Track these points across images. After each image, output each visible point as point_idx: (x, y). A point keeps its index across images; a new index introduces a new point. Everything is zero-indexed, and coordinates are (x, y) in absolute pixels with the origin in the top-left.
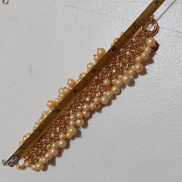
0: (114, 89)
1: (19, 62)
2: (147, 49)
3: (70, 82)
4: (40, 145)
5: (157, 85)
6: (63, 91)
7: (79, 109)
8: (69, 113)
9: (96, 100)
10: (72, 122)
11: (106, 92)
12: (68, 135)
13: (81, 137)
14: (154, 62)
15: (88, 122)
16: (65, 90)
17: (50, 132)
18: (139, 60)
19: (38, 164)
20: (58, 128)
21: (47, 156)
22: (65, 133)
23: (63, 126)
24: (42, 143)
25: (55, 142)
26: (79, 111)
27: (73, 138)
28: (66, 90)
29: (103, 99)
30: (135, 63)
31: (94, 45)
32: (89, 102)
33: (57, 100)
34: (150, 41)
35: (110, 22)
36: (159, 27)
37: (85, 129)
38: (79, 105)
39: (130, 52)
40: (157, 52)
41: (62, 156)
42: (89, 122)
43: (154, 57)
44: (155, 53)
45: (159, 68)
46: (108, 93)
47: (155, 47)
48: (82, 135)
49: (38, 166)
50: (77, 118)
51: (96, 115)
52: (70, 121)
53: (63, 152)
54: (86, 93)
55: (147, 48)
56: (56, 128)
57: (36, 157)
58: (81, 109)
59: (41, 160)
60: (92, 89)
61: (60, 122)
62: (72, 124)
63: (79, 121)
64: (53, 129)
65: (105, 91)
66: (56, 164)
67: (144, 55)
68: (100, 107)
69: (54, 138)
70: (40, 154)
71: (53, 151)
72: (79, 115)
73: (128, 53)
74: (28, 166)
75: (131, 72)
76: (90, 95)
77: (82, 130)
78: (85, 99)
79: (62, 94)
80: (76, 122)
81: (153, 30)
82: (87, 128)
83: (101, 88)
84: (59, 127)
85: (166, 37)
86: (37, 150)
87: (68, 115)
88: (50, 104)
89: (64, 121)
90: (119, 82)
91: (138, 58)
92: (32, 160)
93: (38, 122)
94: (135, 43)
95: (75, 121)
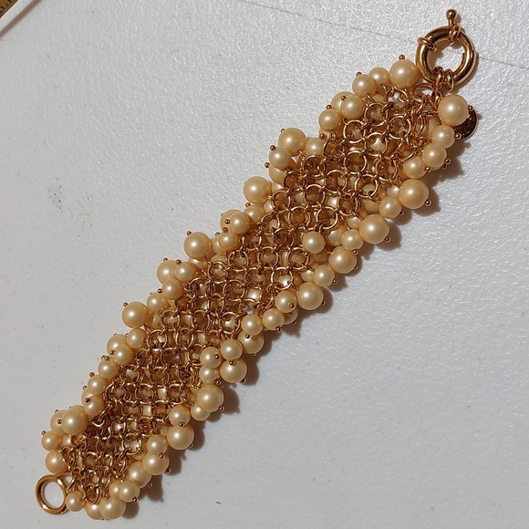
0: (339, 258)
1: (19, 174)
2: (441, 135)
3: (194, 244)
4: (110, 443)
5: (477, 247)
6: (170, 274)
7: (229, 330)
8: (196, 341)
9: (283, 301)
10: (207, 372)
11: (313, 270)
12: (198, 410)
13: (238, 411)
14: (462, 173)
15: (258, 364)
16: (178, 271)
17: (138, 404)
18: (417, 171)
19: (107, 503)
20: (164, 390)
21: (134, 475)
22: (189, 405)
23: (179, 383)
24: (116, 437)
25: (158, 433)
26: (229, 336)
27: (214, 417)
28: (183, 271)
29: (306, 295)
30: (402, 179)
31: (264, 117)
32: (261, 308)
33: (154, 301)
34: (451, 108)
35: (314, 40)
36: (478, 57)
37: (252, 387)
38: (228, 318)
39: (383, 141)
40: (472, 139)
41: (182, 470)
42: (264, 364)
43: (464, 156)
44: (467, 141)
45: (480, 192)
46: (322, 275)
47: (468, 126)
48: (241, 407)
49: (109, 506)
50: (224, 360)
51: (284, 343)
52: (200, 367)
53: (184, 458)
54: (249, 278)
55: (442, 131)
56: (155, 389)
57: (100, 481)
58: (236, 327)
59: (116, 490)
60: (267, 265)
61: (168, 371)
62: (207, 378)
63: (230, 368)
64: (147, 394)
65: (309, 268)
66: (166, 496)
67: (432, 154)
68: (294, 318)
69: (154, 420)
70: (110, 471)
71: (152, 462)
72: (229, 349)
73: (380, 145)
74: (77, 508)
75: (388, 206)
76: (261, 283)
77: (241, 390)
78: (246, 297)
79: (168, 283)
80: (221, 370)
81: (459, 70)
82: (258, 383)
83: (295, 258)
84: (167, 386)
85: (503, 87)
86: (100, 460)
87: (192, 347)
88: (132, 314)
89: (183, 369)
90: (354, 240)
91: (413, 165)
92: (86, 489)
93: (97, 373)
94: (400, 111)
95: (218, 368)
